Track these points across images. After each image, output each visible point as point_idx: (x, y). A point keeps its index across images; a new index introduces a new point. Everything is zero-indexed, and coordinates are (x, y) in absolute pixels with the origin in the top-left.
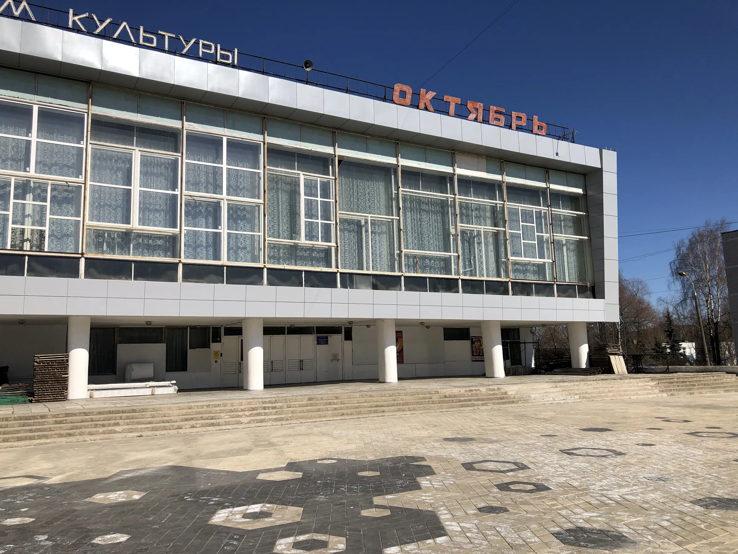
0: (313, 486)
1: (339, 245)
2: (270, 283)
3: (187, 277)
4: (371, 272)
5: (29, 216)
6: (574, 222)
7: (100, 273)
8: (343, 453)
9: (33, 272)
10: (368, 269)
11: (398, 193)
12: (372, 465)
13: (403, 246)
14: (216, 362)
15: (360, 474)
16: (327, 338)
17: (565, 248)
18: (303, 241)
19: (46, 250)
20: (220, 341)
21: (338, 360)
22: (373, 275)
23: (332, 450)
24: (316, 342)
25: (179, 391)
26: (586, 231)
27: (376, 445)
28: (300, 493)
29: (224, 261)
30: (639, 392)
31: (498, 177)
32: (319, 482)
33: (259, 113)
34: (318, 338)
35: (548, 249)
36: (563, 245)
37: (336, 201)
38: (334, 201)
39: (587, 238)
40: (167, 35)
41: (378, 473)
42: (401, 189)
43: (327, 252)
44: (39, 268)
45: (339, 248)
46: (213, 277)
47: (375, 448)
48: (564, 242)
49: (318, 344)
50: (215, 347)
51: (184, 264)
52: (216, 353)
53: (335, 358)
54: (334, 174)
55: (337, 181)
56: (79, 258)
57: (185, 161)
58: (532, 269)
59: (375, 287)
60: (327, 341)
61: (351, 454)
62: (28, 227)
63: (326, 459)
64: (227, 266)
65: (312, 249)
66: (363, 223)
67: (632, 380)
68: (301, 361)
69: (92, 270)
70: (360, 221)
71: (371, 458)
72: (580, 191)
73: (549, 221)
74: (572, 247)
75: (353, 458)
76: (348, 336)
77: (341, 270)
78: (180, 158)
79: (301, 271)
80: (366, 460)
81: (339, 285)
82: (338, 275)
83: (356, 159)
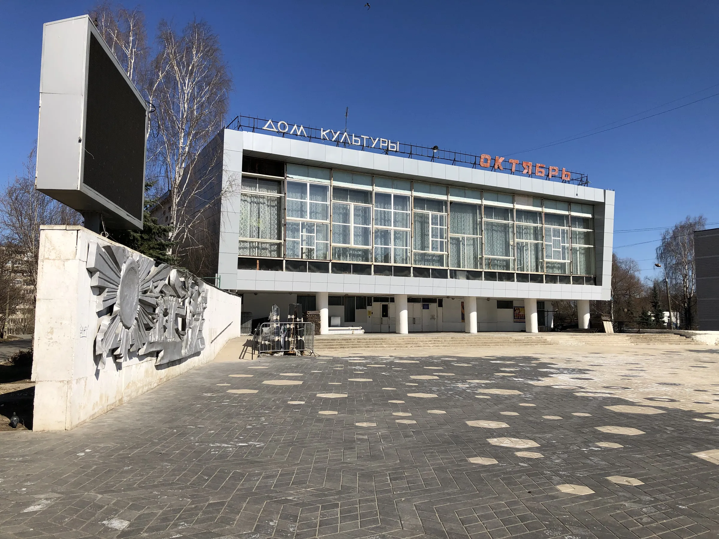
1: (449, 253)
2: (415, 276)
3: (376, 272)
4: (466, 269)
5: (305, 240)
6: (585, 236)
7: (337, 270)
10: (464, 267)
11: (481, 221)
13: (484, 253)
14: (369, 317)
16: (428, 305)
17: (578, 252)
18: (430, 251)
19: (315, 259)
20: (371, 305)
22: (468, 271)
25: (365, 333)
26: (592, 242)
29: (392, 264)
30: (619, 342)
31: (539, 209)
33: (409, 179)
34: (423, 305)
35: (568, 253)
36: (577, 251)
37: (448, 228)
38: (446, 227)
39: (592, 246)
40: (365, 137)
42: (483, 219)
43: (441, 257)
44: (312, 268)
45: (449, 255)
46: (387, 272)
48: (578, 249)
49: (423, 308)
50: (369, 308)
51: (374, 265)
52: (369, 312)
53: (433, 318)
54: (446, 211)
55: (449, 216)
56: (329, 263)
57: (374, 208)
58: (557, 266)
59: (468, 278)
60: (428, 307)
64: (394, 266)
66: (461, 239)
67: (615, 336)
68: (414, 319)
69: (334, 269)
70: (459, 238)
72: (590, 216)
73: (569, 235)
74: (583, 252)
76: (440, 305)
77: (450, 268)
78: (372, 207)
79: (429, 269)
81: (449, 276)
82: (449, 271)
83: (459, 202)
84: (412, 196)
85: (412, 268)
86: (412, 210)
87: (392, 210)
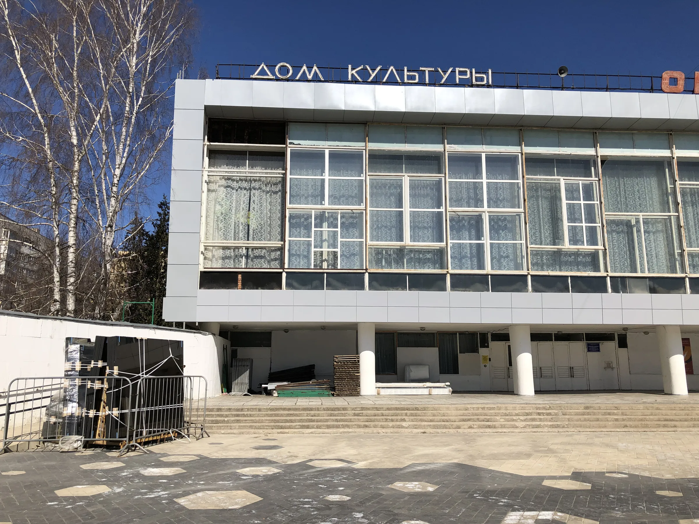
0: (605, 500)
1: (607, 247)
2: (535, 290)
3: (455, 286)
4: (647, 274)
5: (325, 240)
7: (381, 285)
8: (633, 468)
9: (330, 286)
10: (642, 271)
11: (675, 188)
12: (671, 485)
13: (685, 244)
14: (485, 366)
15: (658, 492)
16: (598, 345)
18: (567, 245)
19: (339, 268)
20: (488, 347)
21: (613, 368)
22: (650, 278)
23: (620, 463)
24: (586, 350)
25: (453, 392)
27: (673, 463)
28: (592, 505)
29: (488, 270)
32: (612, 496)
33: (516, 126)
34: (588, 345)
37: (601, 203)
38: (598, 202)
40: (427, 70)
41: (681, 494)
42: (678, 183)
43: (594, 256)
44: (334, 282)
45: (607, 251)
46: (478, 285)
47: (672, 467)
49: (589, 350)
50: (483, 351)
51: (452, 275)
52: (485, 358)
53: (609, 366)
54: (597, 175)
55: (601, 182)
56: (364, 273)
57: (448, 180)
59: (653, 291)
60: (599, 348)
61: (644, 470)
62: (325, 250)
63: (615, 472)
64: (491, 275)
65: (577, 254)
66: (633, 222)
68: (571, 368)
69: (374, 283)
70: (630, 221)
71: (668, 476)
75: (647, 474)
76: (623, 343)
77: (611, 274)
78: (443, 178)
79: (567, 277)
80: (663, 478)
81: (610, 290)
82: (608, 279)
83: (620, 156)
84: (522, 154)
85: (529, 278)
86: (523, 177)
87: (484, 181)
